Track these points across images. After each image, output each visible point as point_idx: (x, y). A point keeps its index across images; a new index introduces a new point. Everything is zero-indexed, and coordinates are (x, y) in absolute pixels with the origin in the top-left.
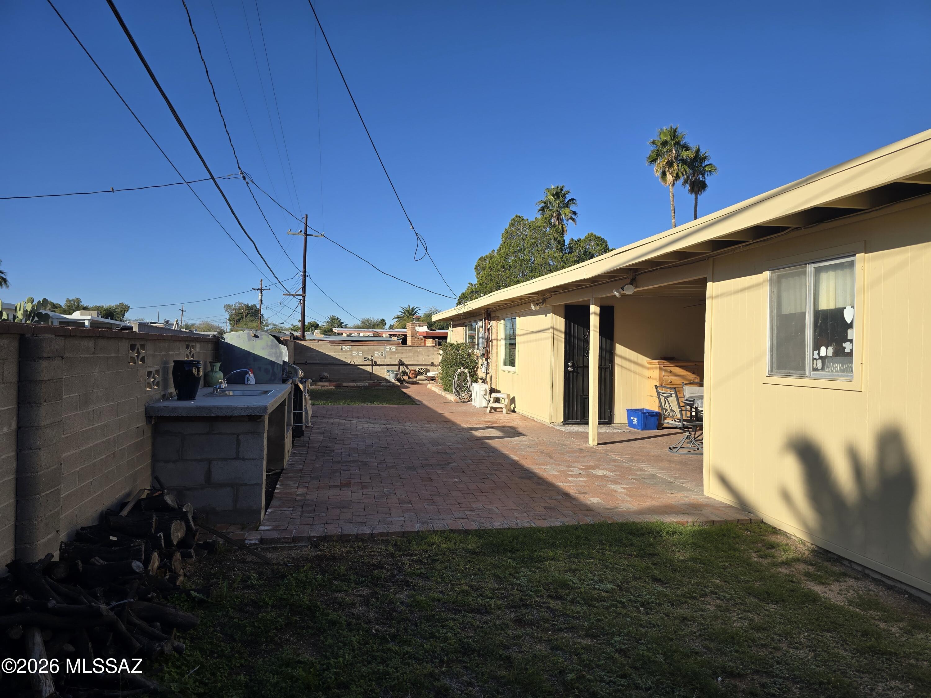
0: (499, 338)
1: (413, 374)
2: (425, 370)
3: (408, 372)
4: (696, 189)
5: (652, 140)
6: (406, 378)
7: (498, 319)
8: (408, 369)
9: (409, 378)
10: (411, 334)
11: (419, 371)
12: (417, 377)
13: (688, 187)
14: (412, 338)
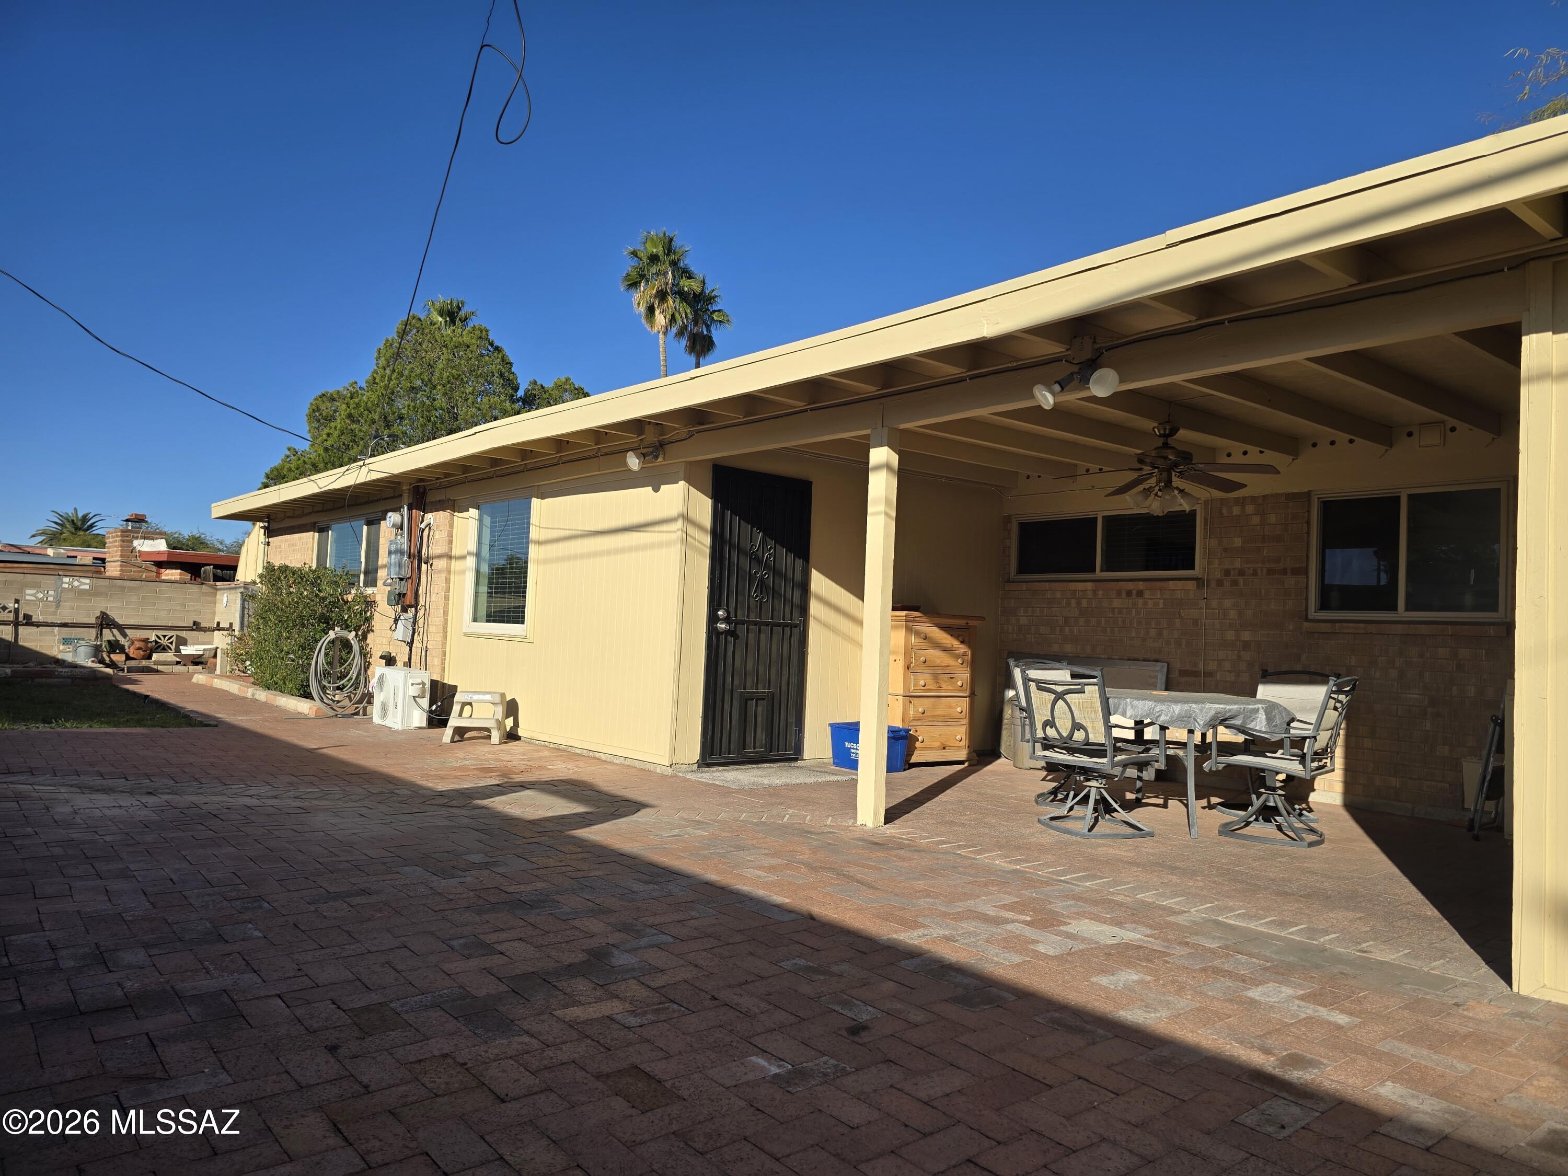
0: (456, 552)
1: (139, 649)
2: (174, 638)
3: (127, 644)
4: (698, 347)
5: (632, 249)
6: (118, 658)
7: (454, 506)
8: (125, 636)
9: (128, 658)
10: (121, 556)
11: (156, 642)
12: (150, 657)
13: (684, 342)
14: (121, 566)
